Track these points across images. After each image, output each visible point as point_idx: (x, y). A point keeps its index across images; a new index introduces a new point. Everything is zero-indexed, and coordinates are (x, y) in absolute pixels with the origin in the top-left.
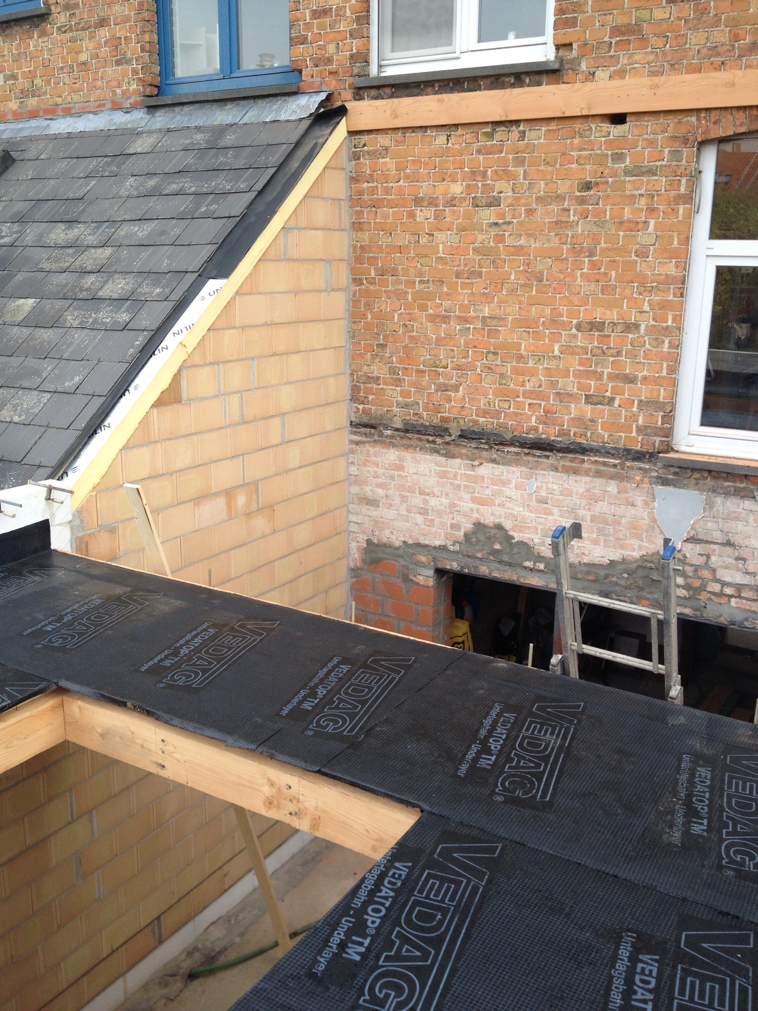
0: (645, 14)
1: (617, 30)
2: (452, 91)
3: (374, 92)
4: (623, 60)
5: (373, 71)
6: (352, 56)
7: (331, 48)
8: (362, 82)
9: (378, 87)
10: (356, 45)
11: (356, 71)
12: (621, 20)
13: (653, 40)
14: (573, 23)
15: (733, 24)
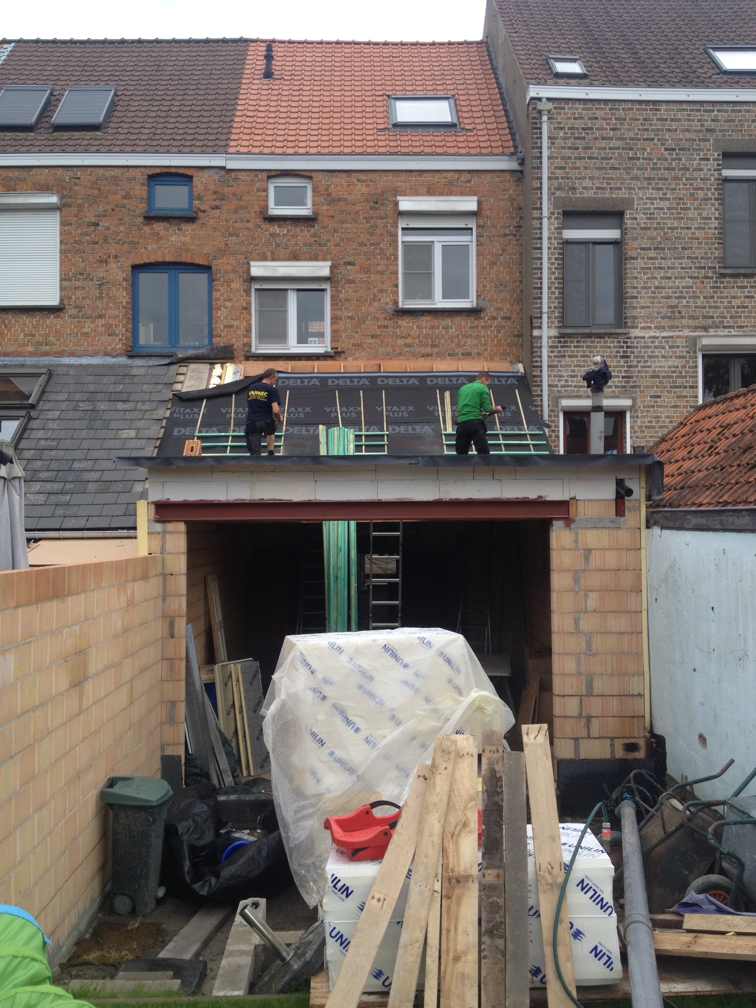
0: (364, 341)
1: (354, 345)
2: (290, 360)
3: (254, 358)
4: (357, 355)
5: (253, 350)
6: (244, 344)
7: (234, 340)
8: (248, 354)
9: (257, 357)
10: (245, 340)
11: (246, 350)
12: (355, 342)
13: (368, 349)
14: (338, 341)
15: (393, 347)
